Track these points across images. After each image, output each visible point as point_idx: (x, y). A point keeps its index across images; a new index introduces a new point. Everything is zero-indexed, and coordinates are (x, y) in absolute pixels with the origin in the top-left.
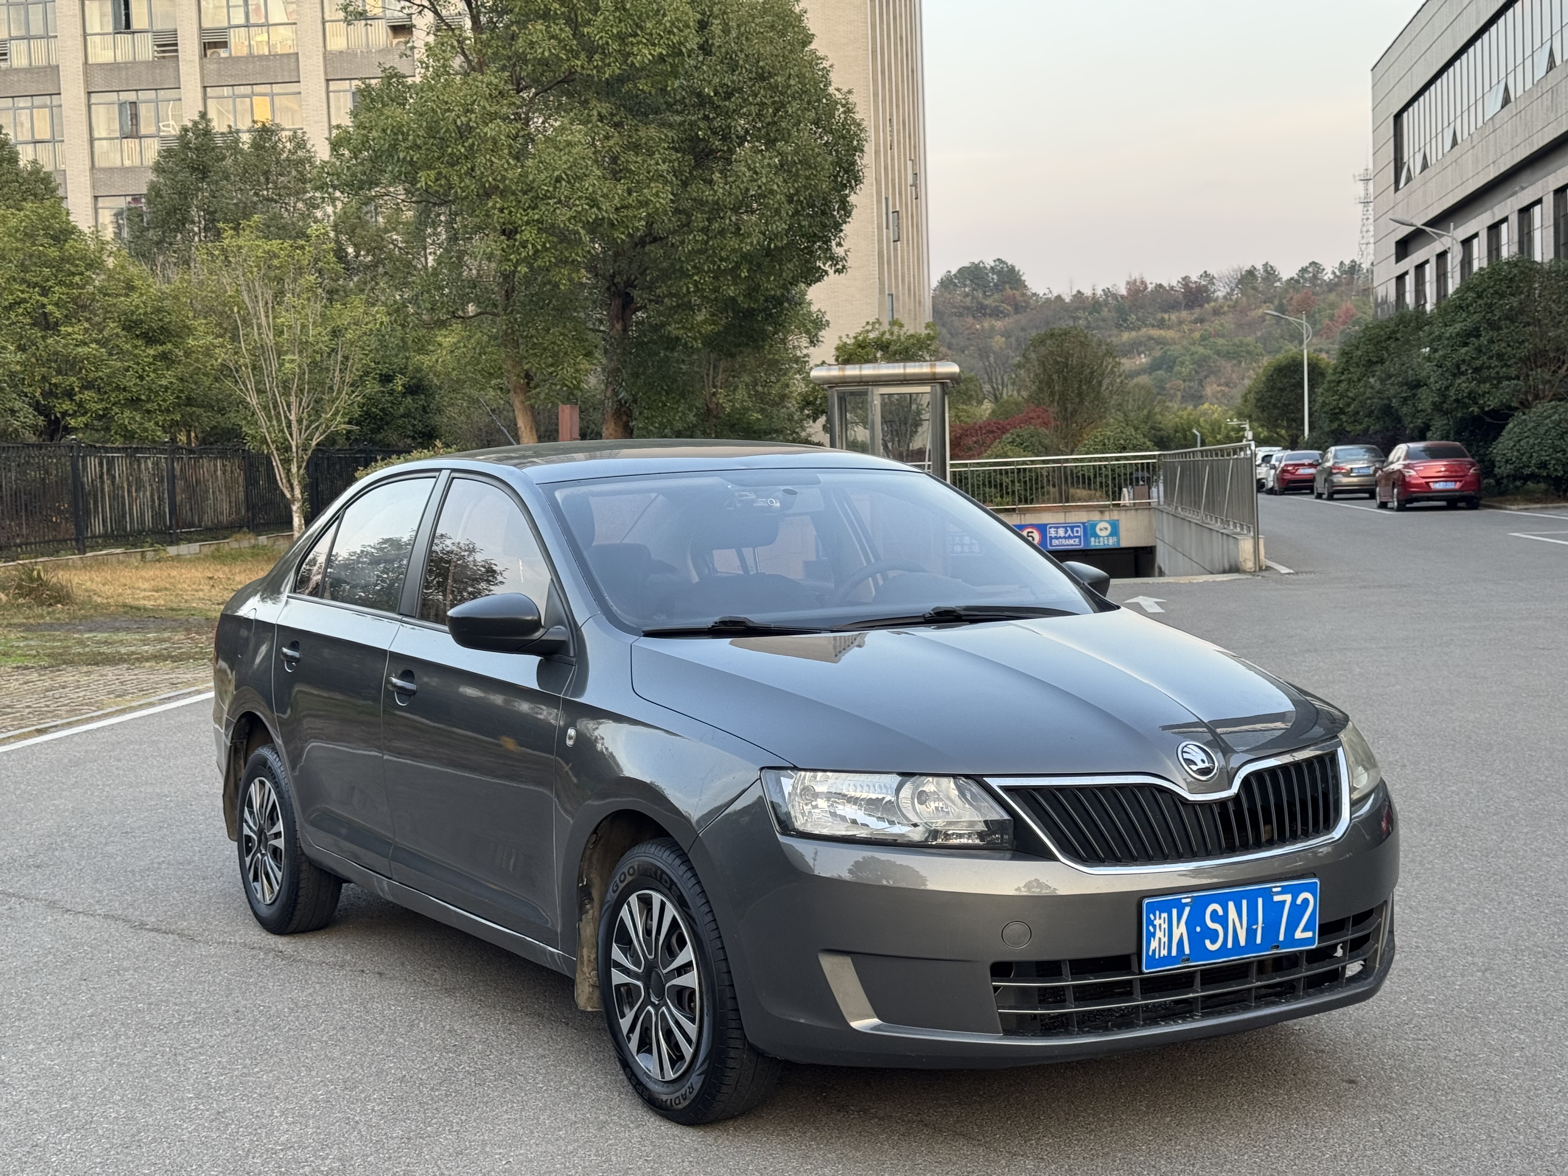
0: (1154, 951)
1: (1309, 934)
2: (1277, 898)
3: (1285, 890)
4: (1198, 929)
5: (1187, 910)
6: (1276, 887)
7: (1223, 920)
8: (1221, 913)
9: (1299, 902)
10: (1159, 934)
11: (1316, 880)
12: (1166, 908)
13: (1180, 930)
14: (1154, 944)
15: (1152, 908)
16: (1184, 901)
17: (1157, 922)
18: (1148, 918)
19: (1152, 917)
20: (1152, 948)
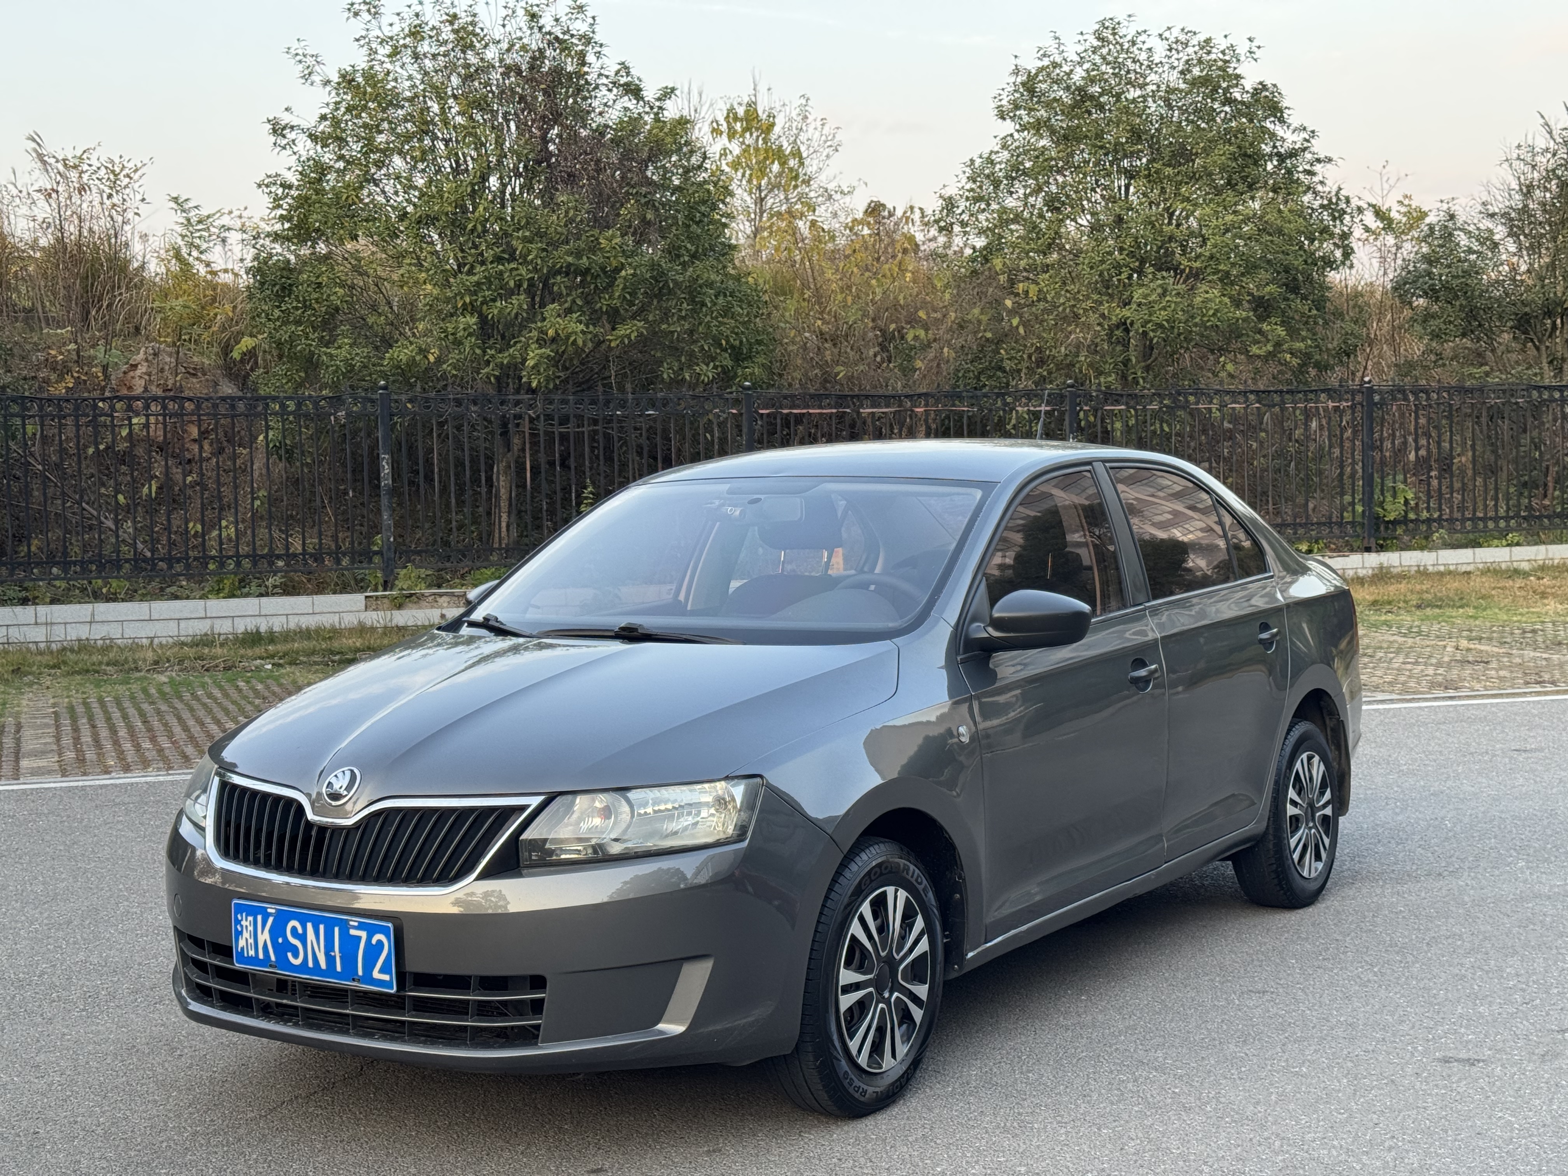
0: (242, 948)
1: (386, 977)
2: (353, 932)
3: (361, 927)
4: (280, 940)
5: (271, 920)
6: (354, 922)
7: (303, 938)
8: (300, 931)
9: (374, 941)
10: (246, 935)
11: (390, 925)
12: (253, 912)
13: (264, 937)
14: (242, 943)
15: (240, 909)
16: (269, 910)
17: (244, 923)
18: (236, 918)
19: (239, 917)
20: (240, 945)
